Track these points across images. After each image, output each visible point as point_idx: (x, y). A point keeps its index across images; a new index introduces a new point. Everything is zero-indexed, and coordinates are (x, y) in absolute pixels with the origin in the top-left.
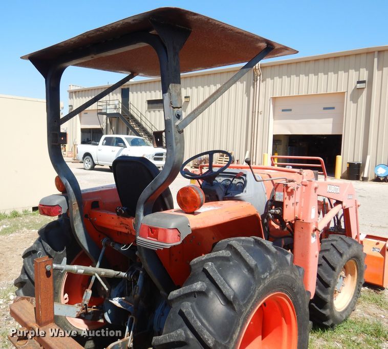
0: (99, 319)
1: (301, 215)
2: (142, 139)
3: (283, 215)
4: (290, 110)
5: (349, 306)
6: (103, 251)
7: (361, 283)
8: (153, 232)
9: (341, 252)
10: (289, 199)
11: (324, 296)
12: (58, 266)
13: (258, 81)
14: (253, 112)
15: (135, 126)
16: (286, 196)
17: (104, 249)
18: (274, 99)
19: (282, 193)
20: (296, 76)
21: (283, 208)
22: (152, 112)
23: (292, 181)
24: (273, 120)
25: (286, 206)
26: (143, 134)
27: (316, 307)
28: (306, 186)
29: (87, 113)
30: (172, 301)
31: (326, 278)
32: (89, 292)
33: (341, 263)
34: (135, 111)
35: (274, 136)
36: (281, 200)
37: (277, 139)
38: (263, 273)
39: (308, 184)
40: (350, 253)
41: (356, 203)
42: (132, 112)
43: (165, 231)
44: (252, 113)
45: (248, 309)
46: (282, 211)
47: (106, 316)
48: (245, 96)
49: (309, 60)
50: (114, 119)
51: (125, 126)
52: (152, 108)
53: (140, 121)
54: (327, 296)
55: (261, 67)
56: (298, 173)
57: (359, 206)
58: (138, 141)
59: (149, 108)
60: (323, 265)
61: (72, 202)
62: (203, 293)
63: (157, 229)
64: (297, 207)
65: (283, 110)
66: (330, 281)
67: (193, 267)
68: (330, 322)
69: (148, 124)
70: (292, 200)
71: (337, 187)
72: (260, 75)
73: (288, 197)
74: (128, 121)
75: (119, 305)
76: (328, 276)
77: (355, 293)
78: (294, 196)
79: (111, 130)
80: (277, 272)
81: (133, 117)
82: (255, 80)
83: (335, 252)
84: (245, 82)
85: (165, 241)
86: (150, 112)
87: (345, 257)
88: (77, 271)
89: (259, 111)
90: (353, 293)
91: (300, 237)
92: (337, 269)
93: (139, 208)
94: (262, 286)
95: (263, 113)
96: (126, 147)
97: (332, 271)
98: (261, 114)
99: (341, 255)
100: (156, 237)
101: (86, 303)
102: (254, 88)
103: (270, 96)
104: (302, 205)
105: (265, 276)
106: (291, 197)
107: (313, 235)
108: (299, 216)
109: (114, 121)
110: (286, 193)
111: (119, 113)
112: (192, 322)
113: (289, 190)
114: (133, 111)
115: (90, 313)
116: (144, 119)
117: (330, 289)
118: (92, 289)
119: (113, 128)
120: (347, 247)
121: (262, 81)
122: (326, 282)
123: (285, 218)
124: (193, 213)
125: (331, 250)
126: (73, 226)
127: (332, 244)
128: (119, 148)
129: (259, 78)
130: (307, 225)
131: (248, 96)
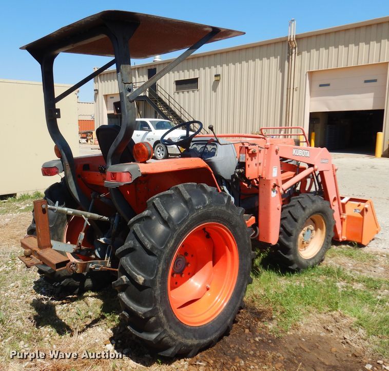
0: (91, 255)
1: (264, 174)
2: (168, 122)
3: (245, 173)
4: (328, 85)
5: (317, 255)
6: (92, 202)
7: (330, 236)
8: (114, 175)
9: (304, 206)
10: (252, 160)
11: (287, 243)
12: (53, 207)
13: (293, 55)
14: (288, 89)
15: (163, 109)
16: (248, 156)
17: (93, 200)
18: (311, 73)
19: (244, 155)
20: (335, 48)
21: (245, 168)
22: (181, 93)
23: (254, 145)
24: (309, 97)
25: (249, 165)
26: (171, 117)
27: (282, 253)
28: (268, 148)
29: (113, 97)
30: (130, 225)
31: (289, 228)
32: (82, 234)
33: (303, 216)
34: (163, 92)
35: (311, 114)
36: (244, 161)
37: (314, 117)
38: (197, 205)
39: (269, 147)
40: (314, 208)
41: (333, 167)
42: (159, 94)
43: (120, 173)
44: (287, 91)
45: (182, 229)
46: (245, 170)
47: (97, 253)
48: (279, 72)
49: (349, 28)
50: (141, 102)
51: (153, 109)
52: (180, 89)
53: (168, 104)
54: (290, 243)
55: (296, 39)
56: (263, 138)
57: (336, 170)
58: (164, 124)
59: (177, 89)
60: (288, 218)
61: (65, 163)
62: (148, 217)
63: (116, 173)
64: (261, 168)
65: (321, 86)
66: (292, 231)
67: (148, 204)
68: (295, 266)
69: (177, 106)
70: (255, 161)
71: (306, 151)
72: (295, 48)
73: (250, 159)
74: (156, 104)
75: (104, 242)
76: (291, 227)
77: (323, 245)
78: (257, 157)
79: (139, 115)
80: (212, 206)
81: (160, 100)
82: (290, 53)
83: (299, 206)
84: (279, 57)
85: (120, 181)
86: (178, 93)
87: (308, 211)
88: (67, 212)
89: (295, 88)
90: (322, 245)
91: (263, 192)
92: (300, 221)
93: (108, 162)
94: (195, 214)
95: (298, 89)
96: (151, 131)
97: (294, 222)
98: (296, 90)
99: (304, 209)
100: (115, 179)
101: (80, 242)
102: (289, 62)
103: (306, 70)
104: (265, 165)
105: (199, 207)
106: (254, 158)
107: (273, 190)
108: (262, 174)
109: (142, 104)
110: (247, 155)
111: (146, 96)
112: (138, 235)
113: (250, 152)
114: (161, 93)
115: (83, 250)
116: (172, 101)
117: (293, 237)
118: (84, 232)
119: (141, 112)
120: (310, 203)
121: (298, 54)
122: (289, 231)
123: (247, 176)
124: (145, 162)
125: (296, 206)
126: (68, 183)
127: (298, 201)
128: (144, 132)
129: (294, 51)
130: (268, 181)
131: (282, 71)
